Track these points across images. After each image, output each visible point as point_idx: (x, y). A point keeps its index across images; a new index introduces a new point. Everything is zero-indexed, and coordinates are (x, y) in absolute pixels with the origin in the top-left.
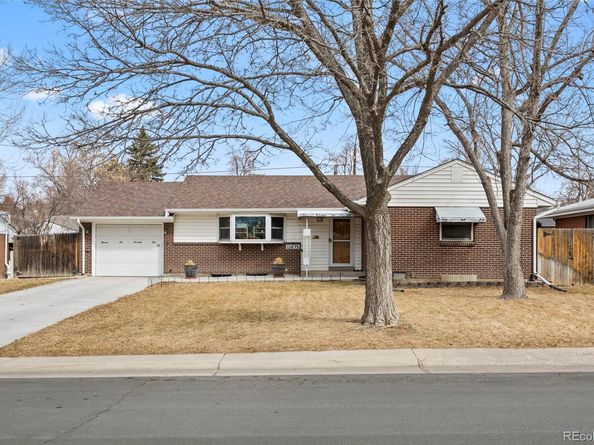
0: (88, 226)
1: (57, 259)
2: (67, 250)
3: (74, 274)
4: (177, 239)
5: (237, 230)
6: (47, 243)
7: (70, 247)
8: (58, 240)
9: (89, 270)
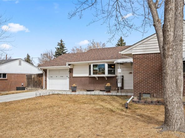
0: (45, 71)
1: (37, 83)
2: (39, 80)
3: (42, 89)
4: (74, 75)
5: (94, 70)
6: (34, 77)
7: (40, 78)
8: (37, 76)
9: (46, 88)
